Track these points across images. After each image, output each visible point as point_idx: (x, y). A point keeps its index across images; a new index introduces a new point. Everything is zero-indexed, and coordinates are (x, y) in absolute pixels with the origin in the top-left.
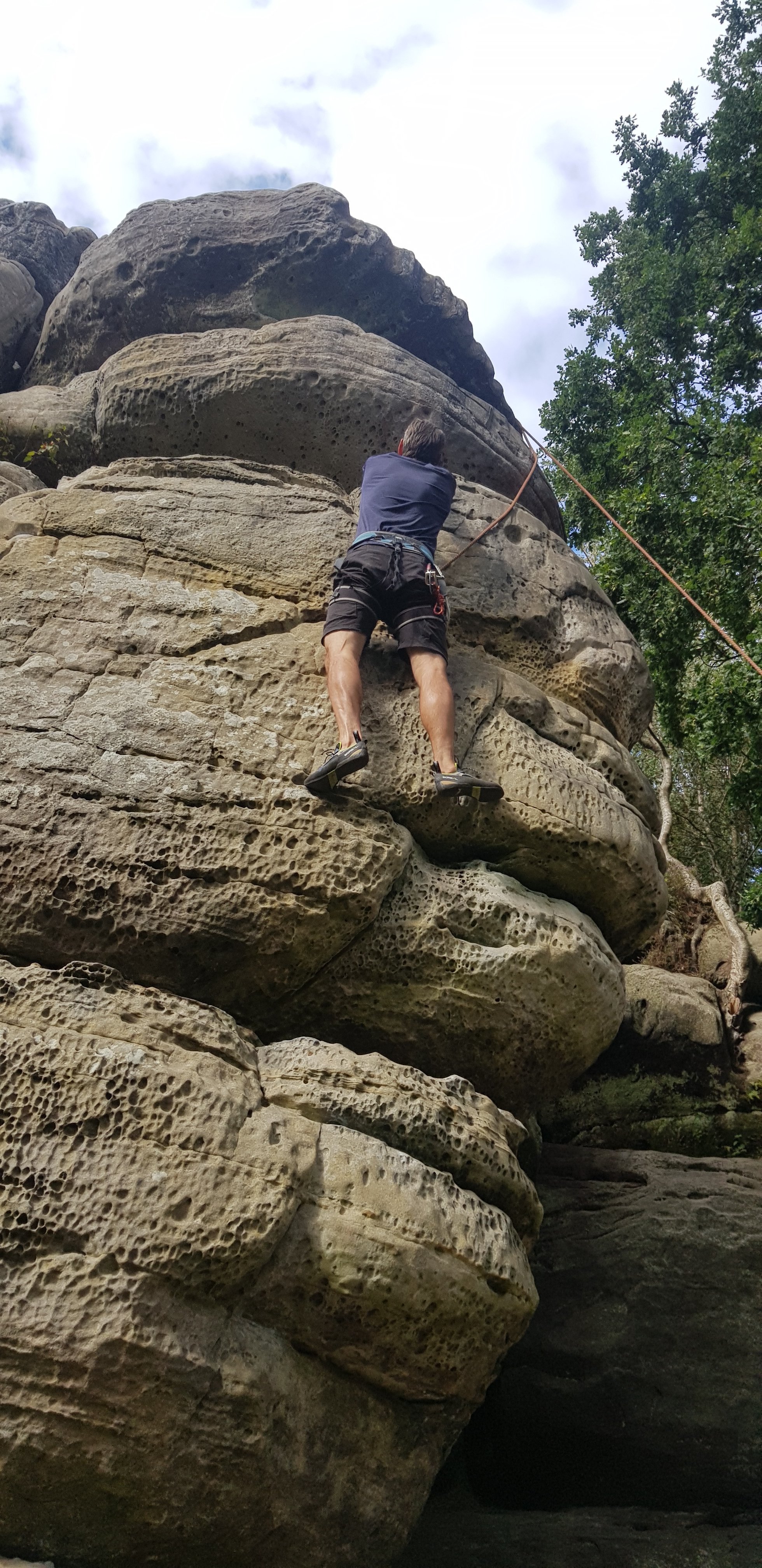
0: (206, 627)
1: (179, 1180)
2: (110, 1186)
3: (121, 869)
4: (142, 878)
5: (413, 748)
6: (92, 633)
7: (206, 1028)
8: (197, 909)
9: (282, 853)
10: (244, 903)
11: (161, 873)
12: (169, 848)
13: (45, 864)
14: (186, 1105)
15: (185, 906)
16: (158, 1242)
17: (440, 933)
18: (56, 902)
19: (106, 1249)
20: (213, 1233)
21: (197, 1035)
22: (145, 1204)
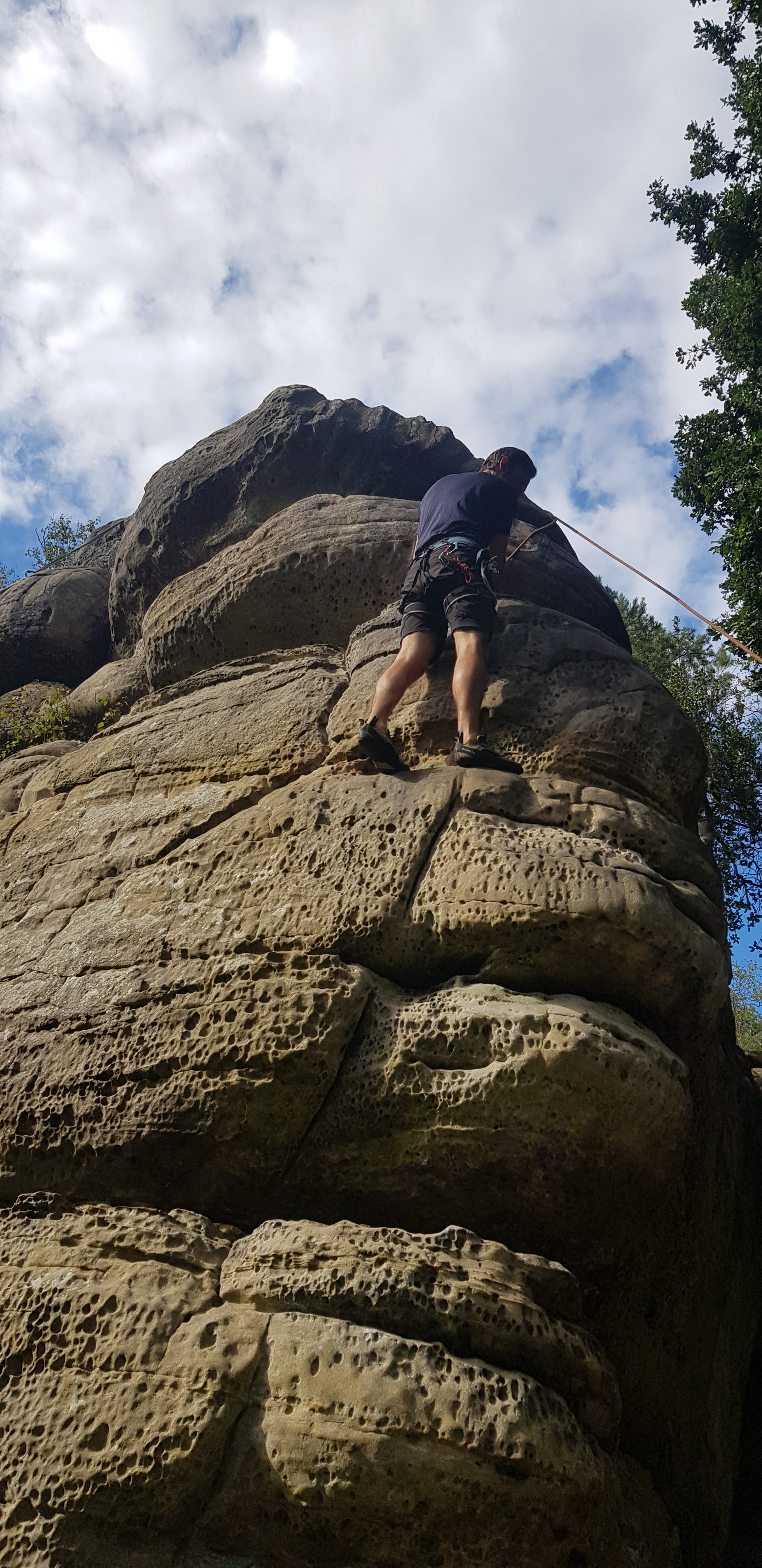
0: (175, 828)
1: (97, 1406)
2: (25, 1425)
3: (72, 1090)
4: (92, 1093)
5: (359, 879)
6: (79, 869)
7: (152, 1235)
8: (144, 1111)
9: (221, 1029)
10: (187, 1092)
11: (108, 1085)
12: (115, 1057)
13: (7, 1105)
14: (109, 1322)
15: (133, 1111)
16: (71, 1477)
17: (412, 1069)
18: (19, 1140)
19: (21, 1494)
20: (130, 1460)
21: (141, 1245)
22: (60, 1438)
